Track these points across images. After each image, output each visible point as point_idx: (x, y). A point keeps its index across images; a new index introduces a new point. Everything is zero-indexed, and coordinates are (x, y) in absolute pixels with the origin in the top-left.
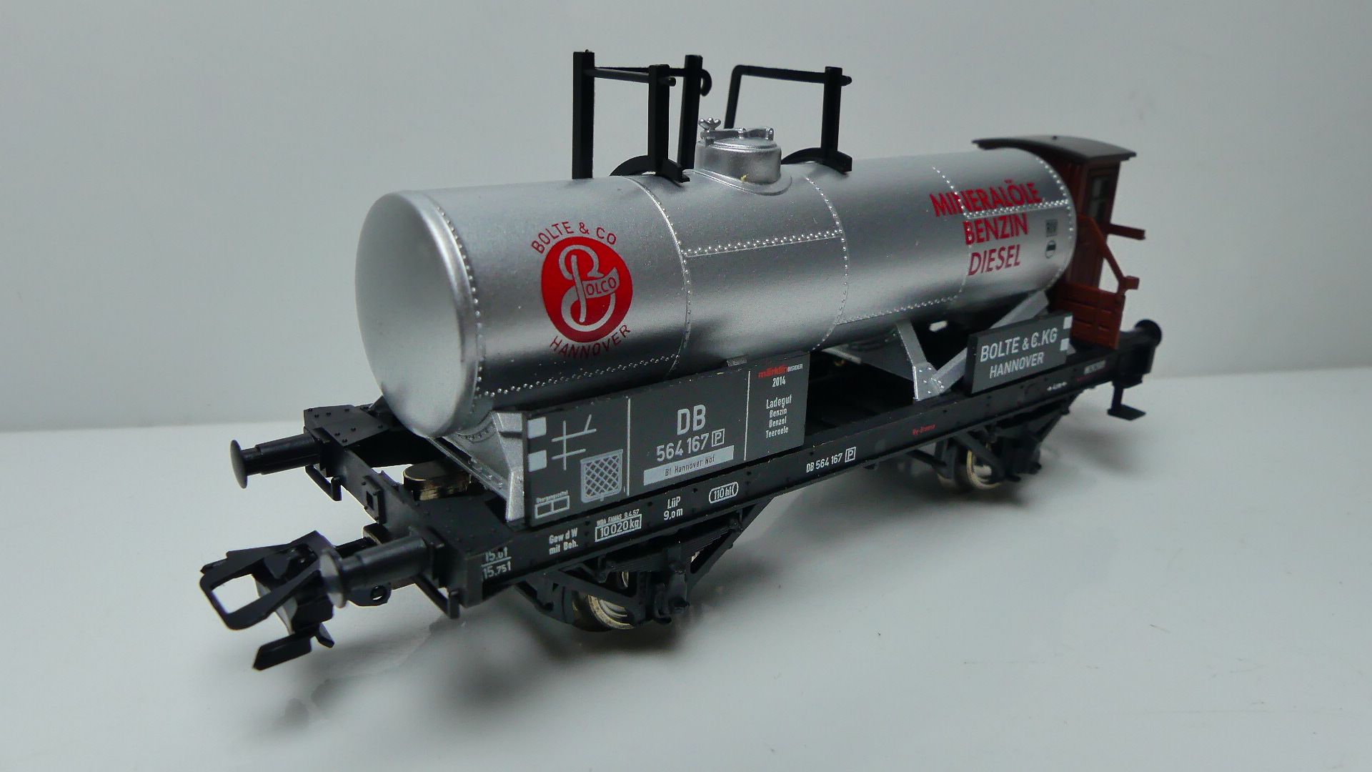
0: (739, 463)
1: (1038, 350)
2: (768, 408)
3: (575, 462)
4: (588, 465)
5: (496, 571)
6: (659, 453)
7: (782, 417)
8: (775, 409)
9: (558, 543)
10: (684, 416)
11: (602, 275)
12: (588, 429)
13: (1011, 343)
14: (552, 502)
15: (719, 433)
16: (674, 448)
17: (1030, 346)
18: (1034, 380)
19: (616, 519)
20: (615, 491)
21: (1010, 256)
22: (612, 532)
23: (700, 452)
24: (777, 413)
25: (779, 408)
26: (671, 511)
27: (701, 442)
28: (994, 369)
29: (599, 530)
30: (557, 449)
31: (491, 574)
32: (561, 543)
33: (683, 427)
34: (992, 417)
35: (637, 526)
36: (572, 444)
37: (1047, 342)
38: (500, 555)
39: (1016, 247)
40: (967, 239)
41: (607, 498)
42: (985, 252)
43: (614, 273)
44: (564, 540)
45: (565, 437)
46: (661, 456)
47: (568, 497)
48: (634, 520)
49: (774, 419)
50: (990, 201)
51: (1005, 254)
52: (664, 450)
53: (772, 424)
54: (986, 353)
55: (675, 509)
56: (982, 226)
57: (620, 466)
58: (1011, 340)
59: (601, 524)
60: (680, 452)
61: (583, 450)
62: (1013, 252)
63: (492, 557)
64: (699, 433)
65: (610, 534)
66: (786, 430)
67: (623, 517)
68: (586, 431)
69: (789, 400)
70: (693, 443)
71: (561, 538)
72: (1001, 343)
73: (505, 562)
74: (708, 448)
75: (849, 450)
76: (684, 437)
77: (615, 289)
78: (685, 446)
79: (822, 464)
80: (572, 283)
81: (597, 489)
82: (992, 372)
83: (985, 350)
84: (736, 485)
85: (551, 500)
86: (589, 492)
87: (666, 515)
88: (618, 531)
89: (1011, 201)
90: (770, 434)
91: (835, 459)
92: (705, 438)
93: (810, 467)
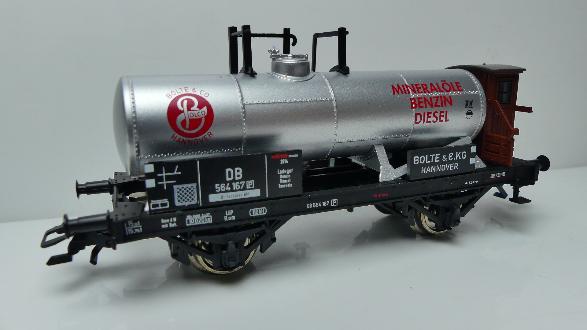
0: (265, 198)
1: (453, 162)
2: (278, 173)
3: (170, 186)
4: (178, 188)
5: (134, 231)
6: (217, 187)
7: (288, 179)
8: (283, 174)
9: (166, 223)
10: (230, 172)
11: (199, 109)
12: (177, 172)
13: (434, 157)
14: (160, 203)
15: (250, 182)
16: (226, 186)
17: (448, 159)
18: (454, 177)
19: (197, 216)
20: (194, 202)
21: (441, 116)
22: (196, 222)
23: (240, 190)
24: (285, 176)
25: (286, 174)
26: (228, 216)
27: (241, 185)
28: (424, 169)
29: (188, 221)
30: (161, 179)
31: (131, 232)
32: (168, 223)
33: (230, 177)
34: (428, 194)
35: (210, 221)
36: (168, 178)
37: (460, 159)
38: (136, 224)
39: (445, 112)
40: (412, 106)
41: (189, 205)
42: (424, 114)
43: (205, 109)
44: (170, 222)
45: (164, 174)
46: (218, 189)
47: (168, 202)
48: (207, 218)
49: (283, 179)
50: (429, 89)
51: (438, 115)
52: (220, 186)
53: (281, 181)
54: (417, 160)
55: (231, 216)
56: (422, 100)
57: (195, 190)
58: (434, 155)
59: (189, 217)
60: (229, 189)
61: (175, 181)
62: (444, 114)
63: (131, 224)
64: (239, 181)
65: (195, 223)
66: (291, 185)
67: (201, 216)
68: (175, 173)
69: (291, 171)
70: (236, 185)
71: (168, 221)
72: (427, 156)
73: (139, 228)
74: (245, 188)
75: (334, 200)
76: (231, 182)
77: (204, 116)
78: (231, 186)
79: (316, 205)
80: (183, 112)
81: (184, 200)
82: (422, 170)
83: (417, 159)
84: (265, 209)
85: (159, 202)
86: (179, 201)
87: (226, 218)
88: (199, 222)
89: (442, 89)
90: (281, 186)
91: (324, 204)
92: (242, 184)
93: (309, 206)
